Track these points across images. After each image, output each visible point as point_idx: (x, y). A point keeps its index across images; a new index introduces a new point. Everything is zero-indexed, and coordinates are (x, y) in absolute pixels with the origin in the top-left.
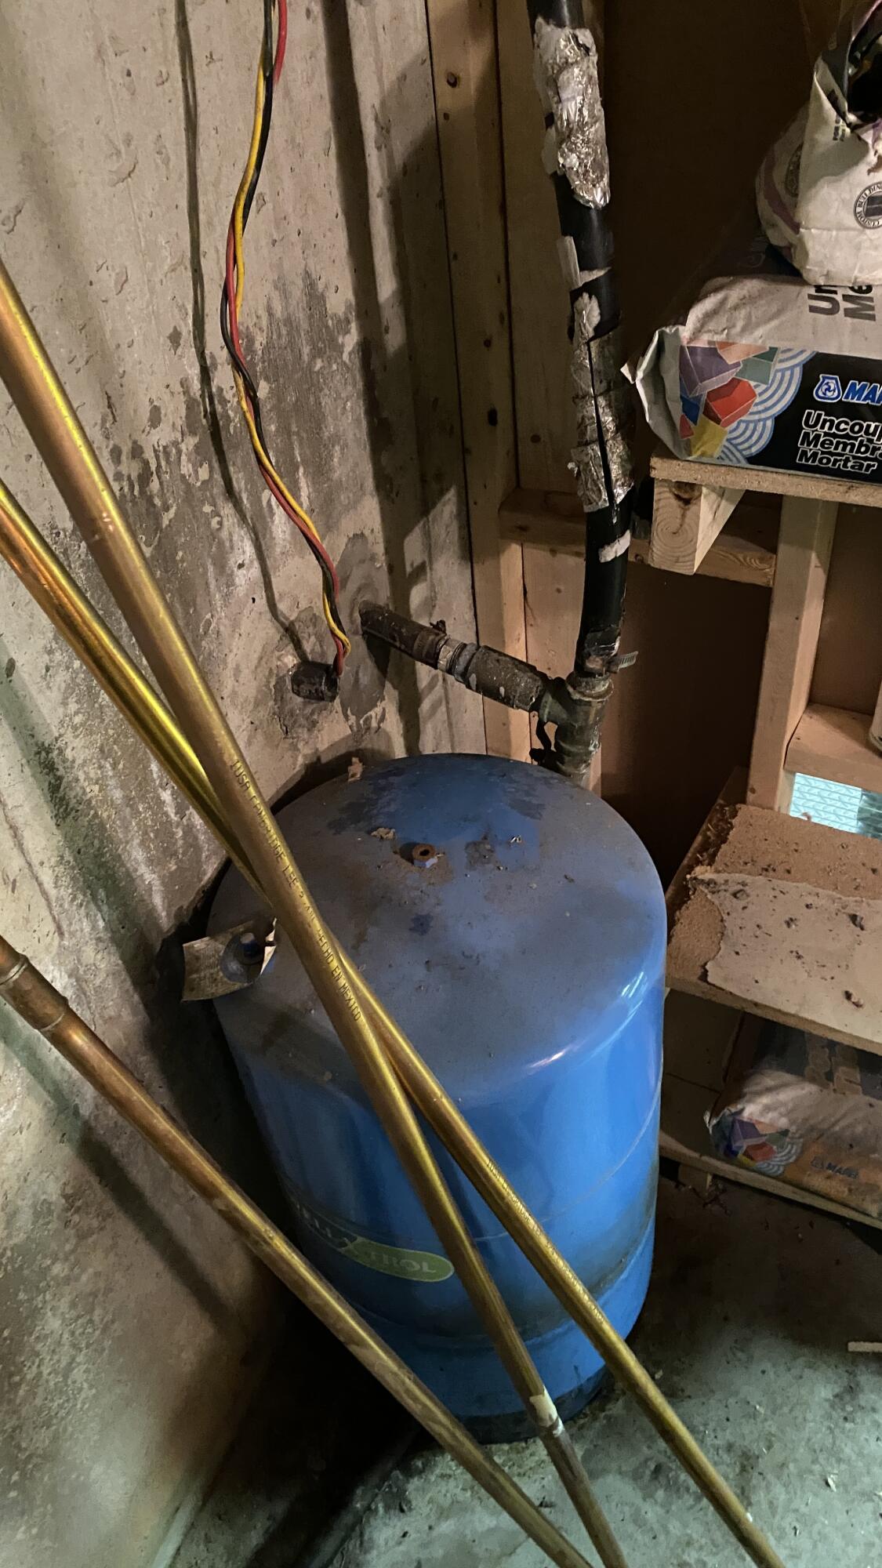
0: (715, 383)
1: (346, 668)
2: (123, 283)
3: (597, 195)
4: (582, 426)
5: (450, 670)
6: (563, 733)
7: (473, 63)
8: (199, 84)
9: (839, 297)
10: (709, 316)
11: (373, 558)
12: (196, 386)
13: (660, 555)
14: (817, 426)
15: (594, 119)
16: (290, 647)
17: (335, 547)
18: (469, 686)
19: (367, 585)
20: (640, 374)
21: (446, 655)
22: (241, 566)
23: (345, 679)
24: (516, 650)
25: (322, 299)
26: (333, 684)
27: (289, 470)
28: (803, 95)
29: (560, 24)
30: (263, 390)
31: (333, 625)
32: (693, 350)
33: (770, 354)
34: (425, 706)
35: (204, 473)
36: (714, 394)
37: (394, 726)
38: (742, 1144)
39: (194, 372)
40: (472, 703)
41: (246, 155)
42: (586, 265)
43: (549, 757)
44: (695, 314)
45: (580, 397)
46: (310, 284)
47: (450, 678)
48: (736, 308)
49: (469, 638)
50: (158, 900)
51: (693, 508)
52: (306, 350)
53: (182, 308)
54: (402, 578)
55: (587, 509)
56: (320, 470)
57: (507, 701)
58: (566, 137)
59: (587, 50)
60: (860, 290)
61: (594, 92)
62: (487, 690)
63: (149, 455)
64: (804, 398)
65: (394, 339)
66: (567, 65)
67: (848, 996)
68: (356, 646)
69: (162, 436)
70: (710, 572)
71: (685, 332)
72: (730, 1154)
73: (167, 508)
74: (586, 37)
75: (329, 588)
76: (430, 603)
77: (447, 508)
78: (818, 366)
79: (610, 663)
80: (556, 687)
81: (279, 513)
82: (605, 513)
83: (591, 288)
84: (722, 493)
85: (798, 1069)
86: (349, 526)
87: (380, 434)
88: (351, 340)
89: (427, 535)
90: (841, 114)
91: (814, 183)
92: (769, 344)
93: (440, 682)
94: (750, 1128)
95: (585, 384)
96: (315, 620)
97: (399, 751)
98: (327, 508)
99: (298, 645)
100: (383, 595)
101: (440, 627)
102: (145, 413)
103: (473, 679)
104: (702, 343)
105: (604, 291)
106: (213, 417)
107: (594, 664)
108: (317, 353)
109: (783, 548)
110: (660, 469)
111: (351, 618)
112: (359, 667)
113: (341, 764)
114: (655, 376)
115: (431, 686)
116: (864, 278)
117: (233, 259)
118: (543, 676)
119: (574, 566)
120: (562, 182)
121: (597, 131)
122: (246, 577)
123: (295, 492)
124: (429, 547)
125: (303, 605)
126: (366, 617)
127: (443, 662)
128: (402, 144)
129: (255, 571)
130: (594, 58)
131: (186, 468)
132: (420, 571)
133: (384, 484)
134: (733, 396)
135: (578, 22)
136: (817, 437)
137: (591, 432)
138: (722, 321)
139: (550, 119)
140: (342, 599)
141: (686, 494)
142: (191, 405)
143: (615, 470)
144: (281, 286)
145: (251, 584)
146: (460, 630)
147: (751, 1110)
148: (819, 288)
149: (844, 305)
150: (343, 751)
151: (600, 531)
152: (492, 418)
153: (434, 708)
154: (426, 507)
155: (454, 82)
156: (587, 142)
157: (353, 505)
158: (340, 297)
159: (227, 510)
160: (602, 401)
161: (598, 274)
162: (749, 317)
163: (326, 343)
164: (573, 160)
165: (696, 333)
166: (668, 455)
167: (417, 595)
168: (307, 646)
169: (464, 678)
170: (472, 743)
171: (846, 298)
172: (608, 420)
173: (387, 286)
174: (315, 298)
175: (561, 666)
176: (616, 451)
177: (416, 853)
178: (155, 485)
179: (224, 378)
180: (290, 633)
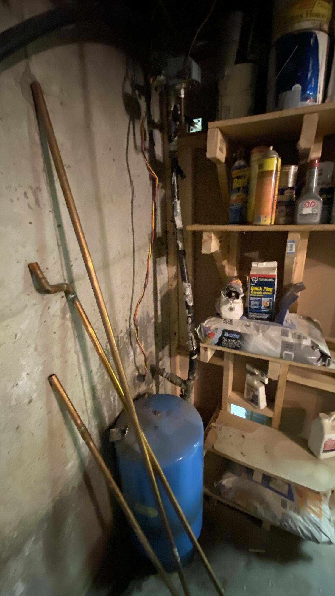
0: (209, 332)
1: (147, 375)
2: (120, 312)
3: (191, 304)
4: (189, 337)
5: (165, 378)
6: (186, 391)
7: (175, 283)
8: (135, 286)
9: (228, 321)
10: (208, 322)
11: (153, 356)
12: (128, 327)
13: (202, 359)
14: (225, 340)
15: (191, 294)
16: (137, 371)
17: (147, 354)
18: (168, 381)
19: (152, 361)
20: (198, 330)
21: (165, 374)
22: (131, 356)
23: (146, 378)
24: (179, 375)
25: (149, 315)
26: (144, 378)
27: (141, 341)
28: (220, 294)
29: (186, 283)
30: (138, 328)
31: (145, 367)
32: (205, 327)
33: (217, 329)
34: (160, 385)
35: (127, 341)
36: (209, 334)
37: (154, 388)
38: (222, 491)
39: (128, 325)
40: (169, 384)
41: (140, 296)
42: (189, 313)
43: (183, 396)
44: (206, 322)
45: (189, 333)
46: (147, 312)
47: (165, 379)
48: (212, 321)
49: (169, 372)
50: (107, 420)
51: (207, 352)
52: (146, 322)
53: (128, 316)
54: (158, 360)
55: (190, 350)
56: (146, 341)
57: (175, 384)
58: (187, 296)
59: (190, 286)
60: (231, 320)
61: (191, 291)
62: (172, 381)
63: (119, 337)
64: (223, 335)
65: (160, 321)
66: (187, 288)
67: (242, 453)
68: (149, 372)
69: (122, 335)
70: (211, 362)
71: (204, 324)
72: (220, 494)
73: (121, 346)
74: (190, 284)
75: (146, 361)
76: (163, 365)
77: (167, 348)
78: (225, 331)
79: (194, 378)
80: (185, 382)
81: (138, 348)
82: (193, 351)
83: (190, 317)
84: (212, 349)
85: (233, 472)
86: (149, 350)
87: (156, 335)
88: (153, 321)
89: (163, 353)
90: (225, 297)
91: (222, 305)
92: (217, 327)
93: (163, 380)
94: (224, 486)
95: (189, 330)
96: (142, 366)
97: (155, 393)
98: (146, 347)
99: (138, 371)
100: (154, 363)
101: (164, 369)
102: (120, 331)
103: (169, 379)
104: (207, 326)
105: (192, 318)
106: (130, 332)
107: (191, 378)
108: (147, 323)
109: (225, 359)
110: (201, 345)
111: (149, 367)
112: (149, 375)
113: (144, 395)
114: (200, 330)
115: (162, 380)
116: (231, 318)
117: (137, 309)
118: (182, 380)
119: (188, 359)
120: (186, 302)
121: (191, 296)
122: (132, 358)
123: (142, 344)
124: (163, 355)
125: (140, 363)
126: (151, 366)
127: (164, 376)
128: (163, 294)
129: (133, 357)
130: (191, 287)
131: (125, 340)
132: (161, 359)
133: (156, 344)
134: (212, 334)
135: (189, 282)
136: (225, 342)
137: (190, 338)
138: (209, 323)
139: (184, 294)
140: (147, 363)
141: (206, 349)
142: (127, 330)
143: (194, 344)
144: (143, 313)
145: (132, 360)
146: (168, 370)
147: (224, 482)
148: (225, 320)
149: (228, 322)
150: (144, 392)
151: (192, 354)
152: (175, 334)
153: (162, 385)
154: (163, 348)
155: (171, 286)
156: (190, 297)
157: (151, 346)
158: (152, 314)
159: (130, 347)
160: (192, 334)
161: (191, 315)
162: (214, 323)
163: (149, 321)
164: (188, 300)
165: (206, 324)
166: (202, 343)
167: (160, 363)
168: (140, 371)
169: (168, 379)
170: (169, 392)
171: (229, 321)
172: (193, 336)
173: (159, 313)
174: (148, 315)
175: (185, 378)
176: (194, 341)
177: (156, 413)
178: (119, 342)
179: (133, 326)
180: (138, 369)
